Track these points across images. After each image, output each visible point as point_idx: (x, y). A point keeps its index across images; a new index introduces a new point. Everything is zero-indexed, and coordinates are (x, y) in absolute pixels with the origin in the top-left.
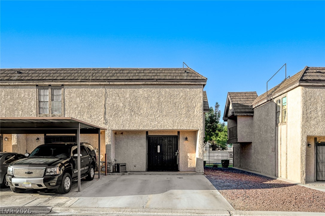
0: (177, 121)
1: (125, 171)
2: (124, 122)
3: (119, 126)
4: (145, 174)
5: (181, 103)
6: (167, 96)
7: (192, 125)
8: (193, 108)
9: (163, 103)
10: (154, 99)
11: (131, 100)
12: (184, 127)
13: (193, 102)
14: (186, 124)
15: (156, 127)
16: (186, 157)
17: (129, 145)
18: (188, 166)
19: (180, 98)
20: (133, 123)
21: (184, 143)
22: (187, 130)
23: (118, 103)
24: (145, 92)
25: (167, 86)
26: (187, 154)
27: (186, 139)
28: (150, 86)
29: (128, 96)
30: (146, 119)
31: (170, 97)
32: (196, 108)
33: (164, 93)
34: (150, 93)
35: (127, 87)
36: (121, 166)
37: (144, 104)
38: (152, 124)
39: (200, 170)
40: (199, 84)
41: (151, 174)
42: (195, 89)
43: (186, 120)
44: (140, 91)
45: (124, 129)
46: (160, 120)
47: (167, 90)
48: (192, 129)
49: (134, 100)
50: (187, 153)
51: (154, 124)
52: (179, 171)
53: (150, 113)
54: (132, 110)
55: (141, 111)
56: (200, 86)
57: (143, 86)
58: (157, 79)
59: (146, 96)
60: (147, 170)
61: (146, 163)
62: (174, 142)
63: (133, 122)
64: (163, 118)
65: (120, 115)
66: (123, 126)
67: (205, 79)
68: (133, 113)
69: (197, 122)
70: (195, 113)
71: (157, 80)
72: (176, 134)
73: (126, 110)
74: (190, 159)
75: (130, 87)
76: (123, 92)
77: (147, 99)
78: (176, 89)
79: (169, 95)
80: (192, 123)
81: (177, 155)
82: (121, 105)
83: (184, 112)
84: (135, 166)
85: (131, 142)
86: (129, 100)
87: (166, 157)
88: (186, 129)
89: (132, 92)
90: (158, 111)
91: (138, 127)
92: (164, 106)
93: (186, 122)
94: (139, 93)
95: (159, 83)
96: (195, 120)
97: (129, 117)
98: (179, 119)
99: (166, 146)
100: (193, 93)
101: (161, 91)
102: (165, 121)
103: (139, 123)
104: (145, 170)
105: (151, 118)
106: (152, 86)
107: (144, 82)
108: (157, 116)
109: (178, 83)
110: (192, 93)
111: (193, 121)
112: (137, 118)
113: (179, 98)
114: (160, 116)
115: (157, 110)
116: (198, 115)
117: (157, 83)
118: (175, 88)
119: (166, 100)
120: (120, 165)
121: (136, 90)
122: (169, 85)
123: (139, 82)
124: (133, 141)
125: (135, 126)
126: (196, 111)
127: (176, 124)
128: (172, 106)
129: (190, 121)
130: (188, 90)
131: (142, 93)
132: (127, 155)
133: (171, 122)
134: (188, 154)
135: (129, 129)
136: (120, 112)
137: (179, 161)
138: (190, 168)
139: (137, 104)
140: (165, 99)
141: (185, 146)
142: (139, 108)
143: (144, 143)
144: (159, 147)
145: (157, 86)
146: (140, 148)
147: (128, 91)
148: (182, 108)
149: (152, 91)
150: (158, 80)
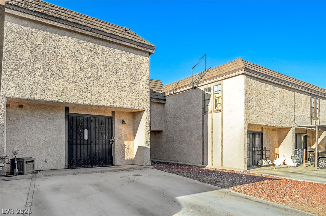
0: (119, 95)
1: (33, 170)
2: (32, 86)
3: (21, 91)
5: (124, 71)
6: (105, 58)
7: (137, 104)
8: (138, 81)
9: (99, 66)
10: (85, 58)
11: (45, 51)
12: (128, 105)
13: (138, 73)
14: (130, 101)
15: (89, 101)
16: (123, 147)
17: (34, 127)
19: (123, 65)
20: (49, 90)
21: (120, 128)
22: (131, 109)
23: (20, 51)
24: (70, 43)
25: (105, 43)
26: (124, 142)
27: (123, 122)
28: (79, 36)
29: (39, 42)
30: (73, 85)
31: (109, 59)
32: (142, 82)
33: (100, 52)
34: (79, 47)
35: (39, 26)
36: (27, 162)
37: (69, 62)
38: (83, 96)
39: (146, 163)
40: (146, 50)
41: (83, 173)
42: (141, 57)
43: (130, 95)
44: (62, 39)
45: (32, 97)
46: (95, 90)
47: (105, 48)
48: (137, 108)
49: (51, 52)
50: (124, 140)
51: (86, 95)
52: (114, 165)
53: (79, 78)
54: (47, 67)
55: (64, 72)
56: (146, 53)
57: (67, 33)
58: (92, 28)
59: (73, 51)
61: (66, 156)
62: (107, 126)
63: (49, 87)
64: (99, 89)
65: (25, 73)
66: (30, 92)
67: (153, 46)
68: (49, 74)
69: (143, 100)
70: (141, 87)
71: (91, 30)
72: (110, 114)
73: (37, 66)
74: (128, 149)
75: (43, 27)
76: (30, 34)
77: (75, 55)
78: (117, 51)
79: (108, 57)
80: (137, 101)
81: (113, 143)
82: (27, 54)
83: (127, 83)
84: (46, 162)
85: (37, 123)
86: (42, 49)
87: (97, 146)
88: (130, 107)
89: (48, 38)
90: (92, 77)
91: (59, 98)
92: (100, 71)
93: (129, 99)
94: (61, 43)
95: (95, 35)
96: (141, 98)
97: (41, 79)
98: (122, 92)
99: (97, 131)
100: (139, 62)
101: (97, 48)
102: (102, 93)
103: (61, 91)
104: (63, 166)
105: (81, 85)
106: (83, 37)
107: (71, 27)
108: (90, 85)
109: (121, 43)
110: (137, 61)
111: (138, 98)
112: (56, 82)
113: (121, 64)
114: (95, 85)
115: (90, 75)
116: (144, 91)
117: (92, 34)
118: (116, 49)
119: (103, 63)
120: (25, 161)
121: (56, 36)
122: (108, 43)
123: (62, 25)
124: (43, 120)
125: (54, 96)
126: (141, 85)
127: (118, 100)
128: (112, 73)
129: (135, 97)
130: (132, 55)
131: (66, 44)
132: (30, 143)
133: (111, 96)
134: (125, 142)
135: (43, 98)
136: (24, 68)
137: (114, 152)
139: (57, 60)
140: (102, 61)
141: (121, 131)
142: (61, 68)
143: (62, 124)
144: (86, 131)
145: (89, 39)
146: (55, 132)
147: (41, 34)
148: (125, 78)
149: (83, 45)
150: (93, 30)
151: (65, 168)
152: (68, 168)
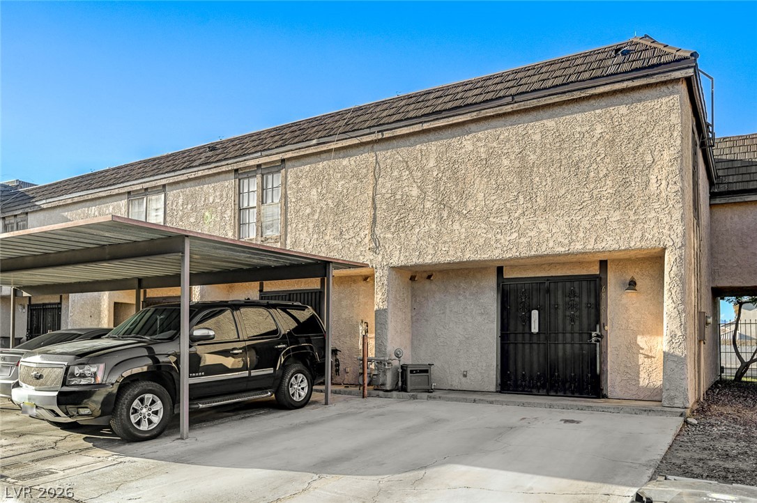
0: (585, 223)
1: (426, 387)
2: (421, 242)
3: (407, 254)
4: (475, 401)
5: (598, 159)
6: (548, 146)
7: (638, 234)
8: (642, 171)
9: (535, 169)
10: (506, 162)
11: (440, 175)
12: (610, 242)
13: (641, 149)
14: (618, 231)
15: (514, 250)
16: (634, 348)
17: (448, 311)
18: (641, 380)
19: (595, 144)
20: (445, 242)
21: (624, 301)
22: (620, 251)
23: (407, 188)
24: (479, 144)
25: (550, 112)
26: (636, 338)
27: (632, 284)
28: (494, 122)
29: (432, 163)
30: (483, 225)
31: (558, 145)
32: (656, 171)
33: (537, 137)
34: (495, 144)
35: (431, 136)
36: (412, 372)
37: (477, 182)
38: (502, 241)
39: (672, 398)
40: (663, 79)
41: (491, 402)
42: (650, 104)
43: (616, 216)
44: (465, 143)
45: (420, 261)
46: (527, 224)
47: (550, 123)
48: (639, 245)
49: (448, 174)
50: (635, 334)
51: (508, 239)
52: (605, 397)
53: (495, 207)
54: (442, 204)
55: (469, 203)
56: (670, 86)
57: (473, 127)
58: (513, 96)
59: (483, 156)
60: (499, 389)
61: (497, 366)
62: (585, 300)
63: (445, 238)
64: (535, 219)
65: (412, 222)
66: (417, 253)
67: (685, 58)
68: (445, 214)
69: (658, 220)
70: (653, 187)
71: (513, 99)
72: (595, 270)
73: (428, 205)
74: (648, 357)
75: (437, 135)
76: (419, 155)
77: (487, 164)
78: (579, 117)
79: (557, 140)
80: (639, 227)
81: (598, 341)
82: (415, 192)
83: (608, 189)
84: (465, 376)
85: (453, 303)
86: (435, 173)
87: (560, 346)
88: (615, 246)
89: (444, 149)
90: (521, 197)
91: (459, 254)
92: (537, 179)
93: (615, 225)
94: (463, 150)
95: (522, 106)
96: (653, 214)
97: (434, 226)
98: (591, 214)
99: (560, 312)
100: (644, 118)
101: (530, 132)
102: (543, 226)
103: (463, 241)
104: (493, 388)
105: (497, 221)
106: (501, 121)
107: (475, 113)
108: (517, 215)
109: (583, 95)
110: (639, 118)
111: (643, 217)
112: (456, 226)
113: (589, 145)
114: (526, 213)
115: (515, 194)
116: (663, 194)
117: (515, 107)
118: (576, 113)
119: (544, 158)
120: (409, 370)
121: (455, 142)
122: (555, 108)
123: (460, 117)
124: (461, 297)
125: (451, 253)
126: (653, 180)
127: (581, 235)
128: (566, 174)
129: (633, 218)
130: (623, 109)
131: (471, 148)
132: (442, 340)
133: (563, 228)
134: (639, 338)
135: (435, 260)
136: (411, 214)
137: (604, 362)
138: (646, 388)
139: (457, 185)
140: (542, 154)
141: (627, 310)
142: (464, 196)
143: (490, 301)
144: (535, 314)
145: (515, 118)
146: (479, 318)
147: (434, 148)
148: (601, 176)
149: (502, 137)
150: (516, 99)
151: (497, 392)
152: (500, 392)
